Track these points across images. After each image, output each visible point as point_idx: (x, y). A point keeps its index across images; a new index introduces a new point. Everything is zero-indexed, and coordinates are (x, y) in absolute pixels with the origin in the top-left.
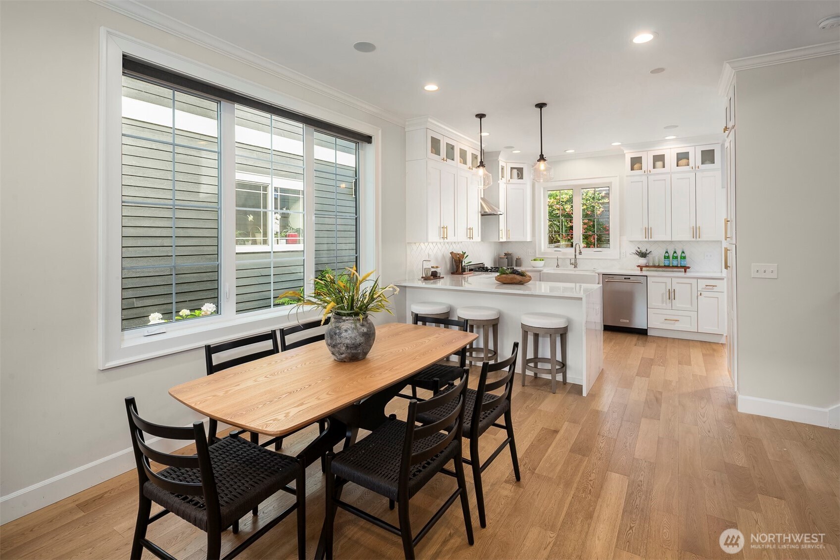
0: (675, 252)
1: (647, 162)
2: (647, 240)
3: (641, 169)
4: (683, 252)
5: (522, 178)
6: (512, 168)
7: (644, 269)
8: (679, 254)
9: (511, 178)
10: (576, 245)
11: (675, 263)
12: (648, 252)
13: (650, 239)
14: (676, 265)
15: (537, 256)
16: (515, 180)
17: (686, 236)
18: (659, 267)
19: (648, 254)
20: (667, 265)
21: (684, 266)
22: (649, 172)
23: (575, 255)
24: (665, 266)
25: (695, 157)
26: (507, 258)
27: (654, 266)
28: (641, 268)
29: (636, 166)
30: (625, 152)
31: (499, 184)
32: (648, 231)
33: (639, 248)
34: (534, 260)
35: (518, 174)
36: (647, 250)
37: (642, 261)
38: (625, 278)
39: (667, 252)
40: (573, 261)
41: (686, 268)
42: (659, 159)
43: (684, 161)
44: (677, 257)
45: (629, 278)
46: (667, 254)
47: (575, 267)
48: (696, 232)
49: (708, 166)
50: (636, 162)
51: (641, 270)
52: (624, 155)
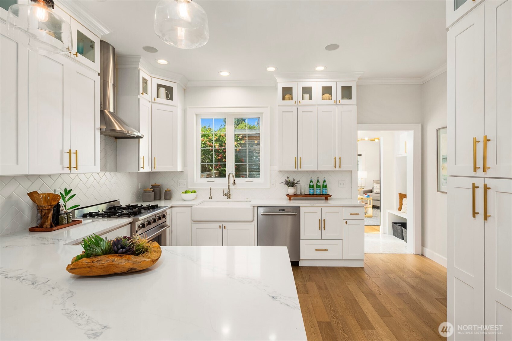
0: (318, 181)
1: (297, 93)
2: (296, 169)
3: (292, 100)
4: (325, 181)
5: (171, 99)
6: (159, 86)
7: (292, 198)
8: (321, 183)
9: (157, 97)
10: (229, 175)
11: (318, 192)
12: (296, 182)
13: (299, 169)
14: (319, 194)
15: (190, 187)
16: (163, 99)
17: (330, 166)
18: (305, 195)
19: (296, 183)
20: (311, 193)
21: (326, 195)
22: (298, 102)
23: (229, 186)
24: (310, 195)
25: (337, 92)
26: (153, 191)
27: (301, 195)
28: (290, 197)
29: (287, 96)
30: (277, 81)
31: (139, 99)
32: (298, 162)
33: (288, 178)
34: (186, 192)
35: (167, 94)
36: (294, 180)
37: (291, 191)
38: (280, 210)
39: (311, 181)
40: (226, 192)
41: (326, 197)
42: (307, 91)
43: (327, 95)
44: (319, 187)
45: (284, 210)
46: (312, 183)
47: (229, 198)
48: (337, 163)
49: (346, 101)
50: (287, 92)
51: (290, 199)
52: (276, 83)
